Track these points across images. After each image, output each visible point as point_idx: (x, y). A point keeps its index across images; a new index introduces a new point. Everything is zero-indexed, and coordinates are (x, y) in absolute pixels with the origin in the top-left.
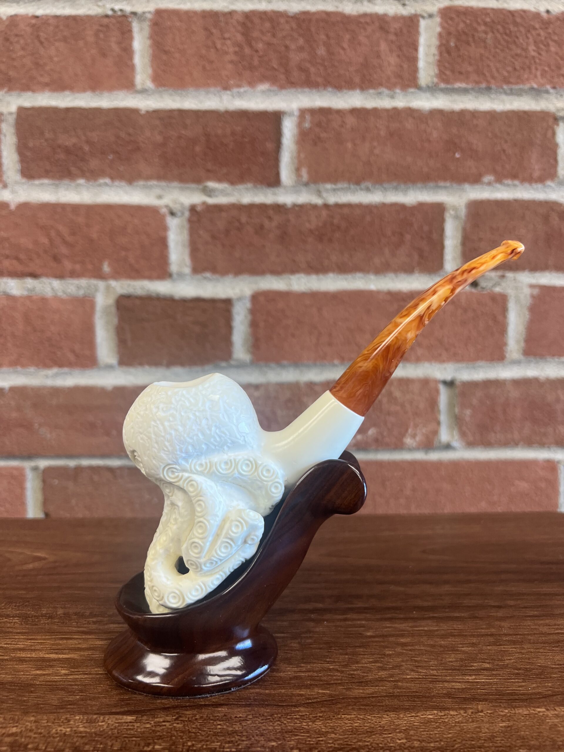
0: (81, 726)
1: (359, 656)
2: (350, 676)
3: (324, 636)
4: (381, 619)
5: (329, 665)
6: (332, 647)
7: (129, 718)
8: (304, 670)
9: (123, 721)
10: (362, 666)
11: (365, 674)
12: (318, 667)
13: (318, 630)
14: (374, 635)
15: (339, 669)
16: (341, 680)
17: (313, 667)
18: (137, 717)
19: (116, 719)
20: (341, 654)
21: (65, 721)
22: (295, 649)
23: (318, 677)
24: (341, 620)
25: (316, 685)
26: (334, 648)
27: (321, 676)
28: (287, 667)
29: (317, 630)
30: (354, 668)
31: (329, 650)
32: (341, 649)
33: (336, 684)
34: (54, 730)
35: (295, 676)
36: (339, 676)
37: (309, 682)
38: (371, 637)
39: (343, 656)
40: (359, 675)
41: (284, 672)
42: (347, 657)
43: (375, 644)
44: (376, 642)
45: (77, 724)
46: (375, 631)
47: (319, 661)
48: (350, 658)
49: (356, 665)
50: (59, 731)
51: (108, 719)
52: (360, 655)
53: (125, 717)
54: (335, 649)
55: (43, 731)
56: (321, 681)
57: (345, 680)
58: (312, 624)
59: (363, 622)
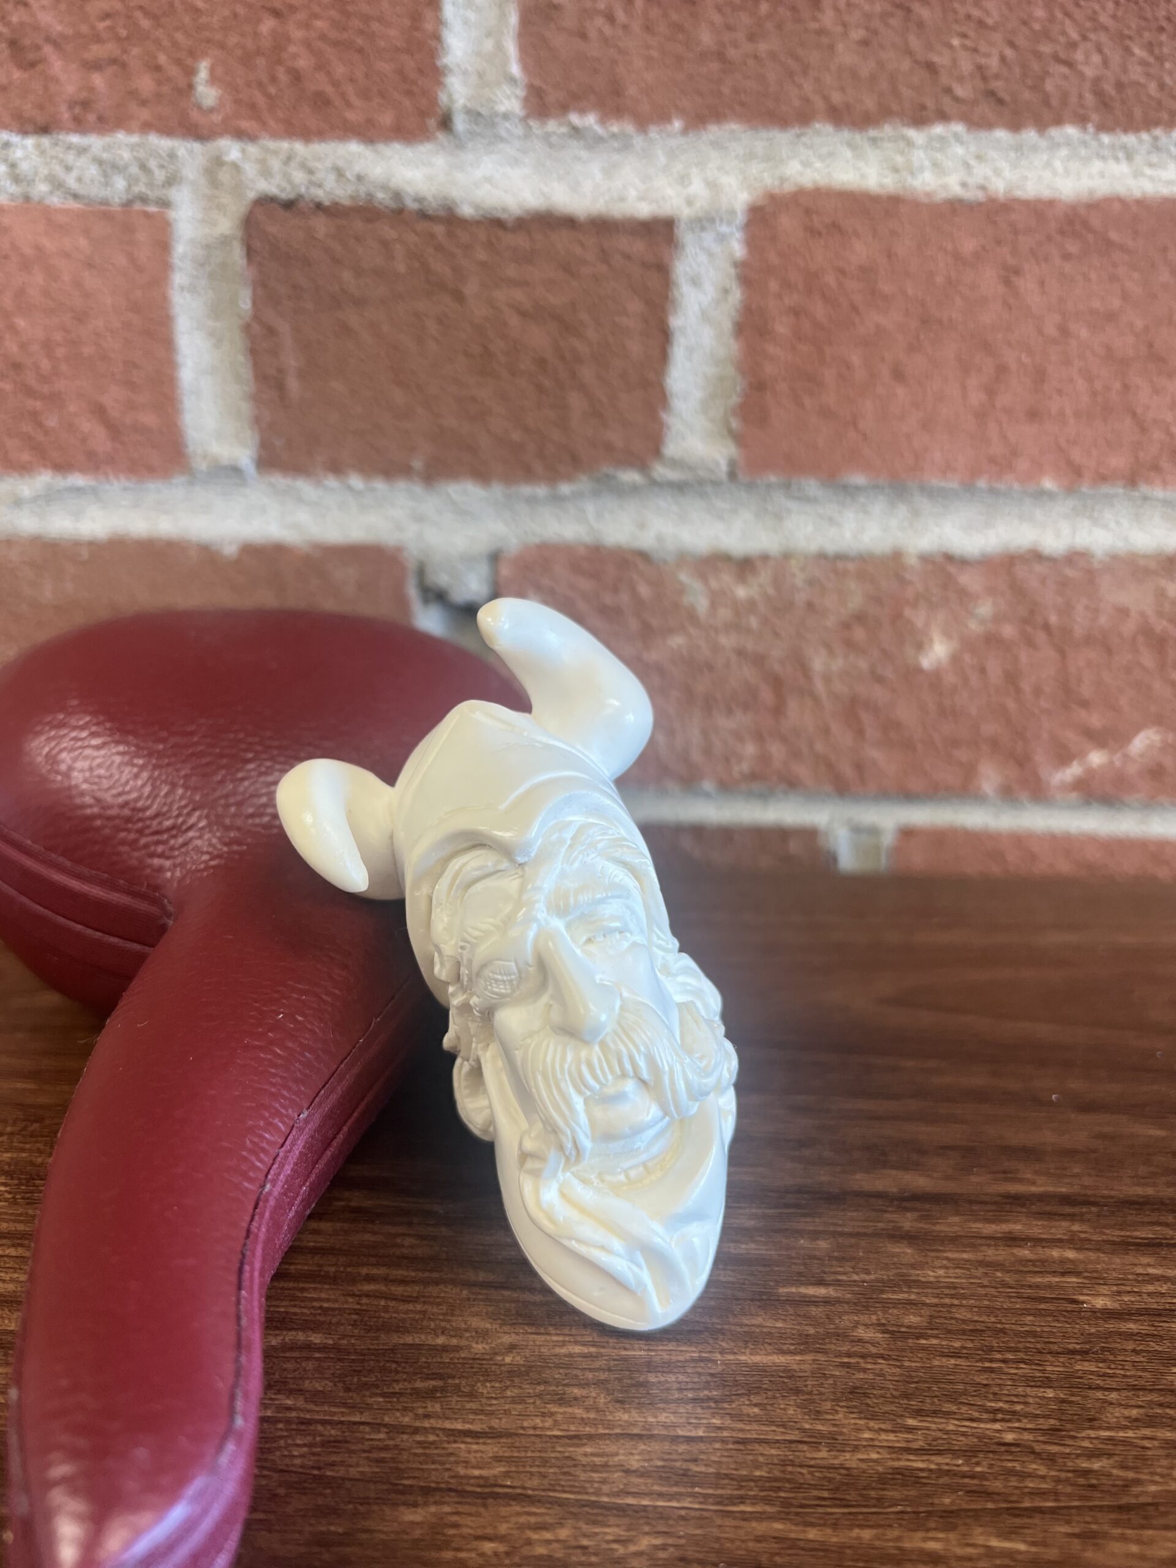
1: (1091, 1393)
2: (1081, 1481)
3: (956, 1302)
4: (1126, 1246)
5: (997, 1426)
6: (991, 1349)
8: (921, 1444)
10: (1110, 1439)
11: (1131, 1475)
12: (964, 1434)
13: (932, 1279)
14: (1116, 1306)
15: (1038, 1448)
16: (1056, 1495)
17: (947, 1432)
20: (1029, 1381)
22: (874, 1350)
23: (972, 1477)
24: (994, 1240)
25: (976, 1514)
26: (999, 1356)
27: (982, 1476)
28: (859, 1430)
29: (930, 1275)
30: (1086, 1444)
31: (987, 1365)
32: (1023, 1361)
33: (1040, 1511)
35: (897, 1471)
36: (1043, 1477)
37: (947, 1501)
38: (1108, 1314)
39: (1040, 1392)
40: (1110, 1475)
41: (856, 1449)
42: (1050, 1394)
43: (1130, 1346)
44: (1129, 1336)
46: (1119, 1293)
47: (964, 1409)
48: (1063, 1401)
49: (1092, 1433)
52: (1090, 1388)
54: (1004, 1361)
56: (988, 1495)
57: (1069, 1496)
58: (906, 1252)
59: (1071, 1254)
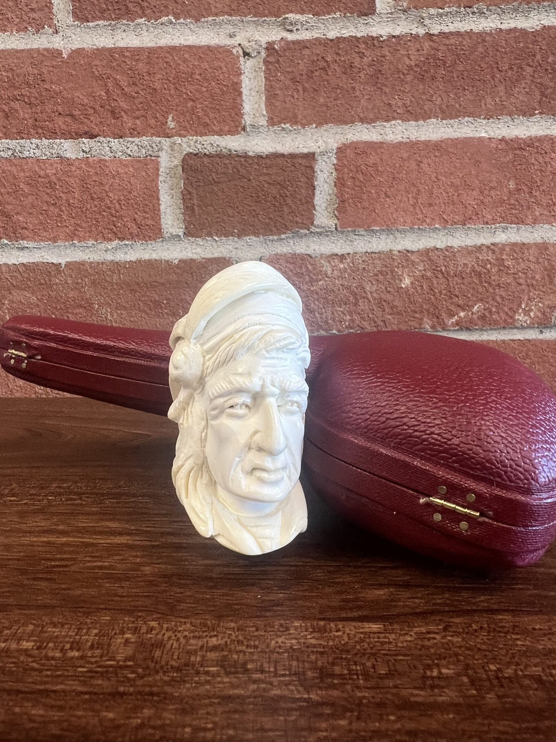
0: (309, 637)
7: (375, 627)
9: (367, 630)
18: (384, 626)
19: (355, 627)
21: (281, 629)
34: (273, 642)
45: (302, 634)
50: (281, 644)
51: (343, 627)
53: (366, 625)
55: (257, 643)
